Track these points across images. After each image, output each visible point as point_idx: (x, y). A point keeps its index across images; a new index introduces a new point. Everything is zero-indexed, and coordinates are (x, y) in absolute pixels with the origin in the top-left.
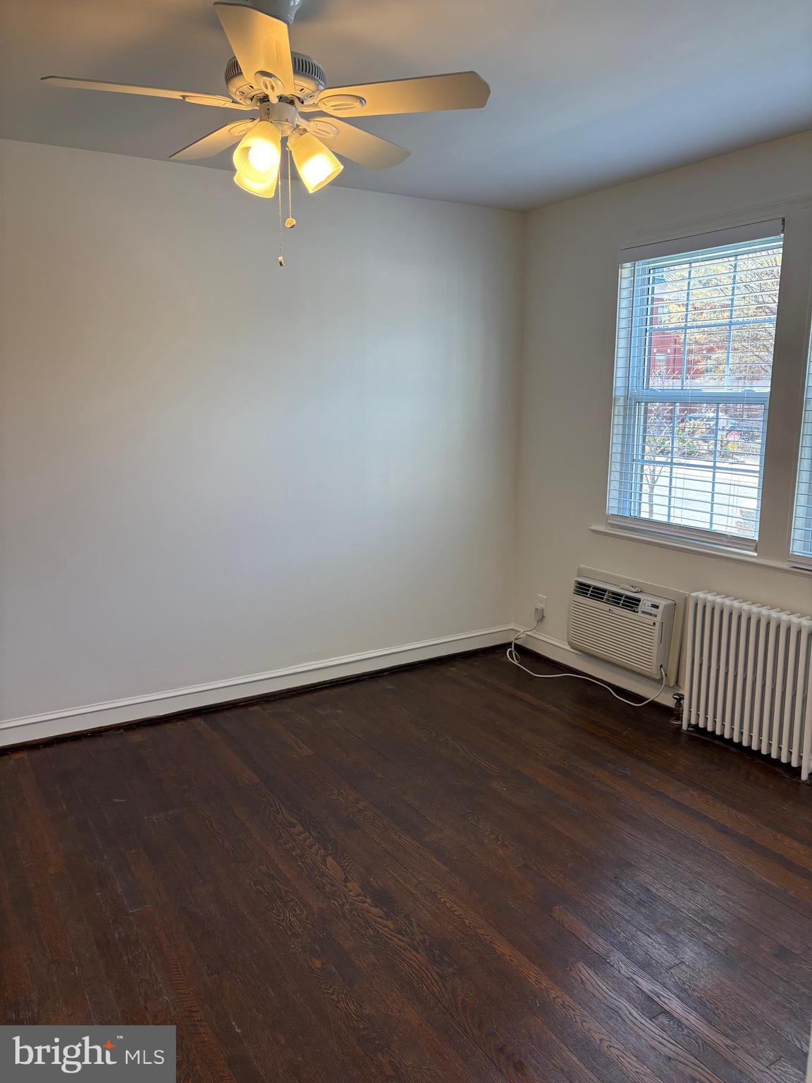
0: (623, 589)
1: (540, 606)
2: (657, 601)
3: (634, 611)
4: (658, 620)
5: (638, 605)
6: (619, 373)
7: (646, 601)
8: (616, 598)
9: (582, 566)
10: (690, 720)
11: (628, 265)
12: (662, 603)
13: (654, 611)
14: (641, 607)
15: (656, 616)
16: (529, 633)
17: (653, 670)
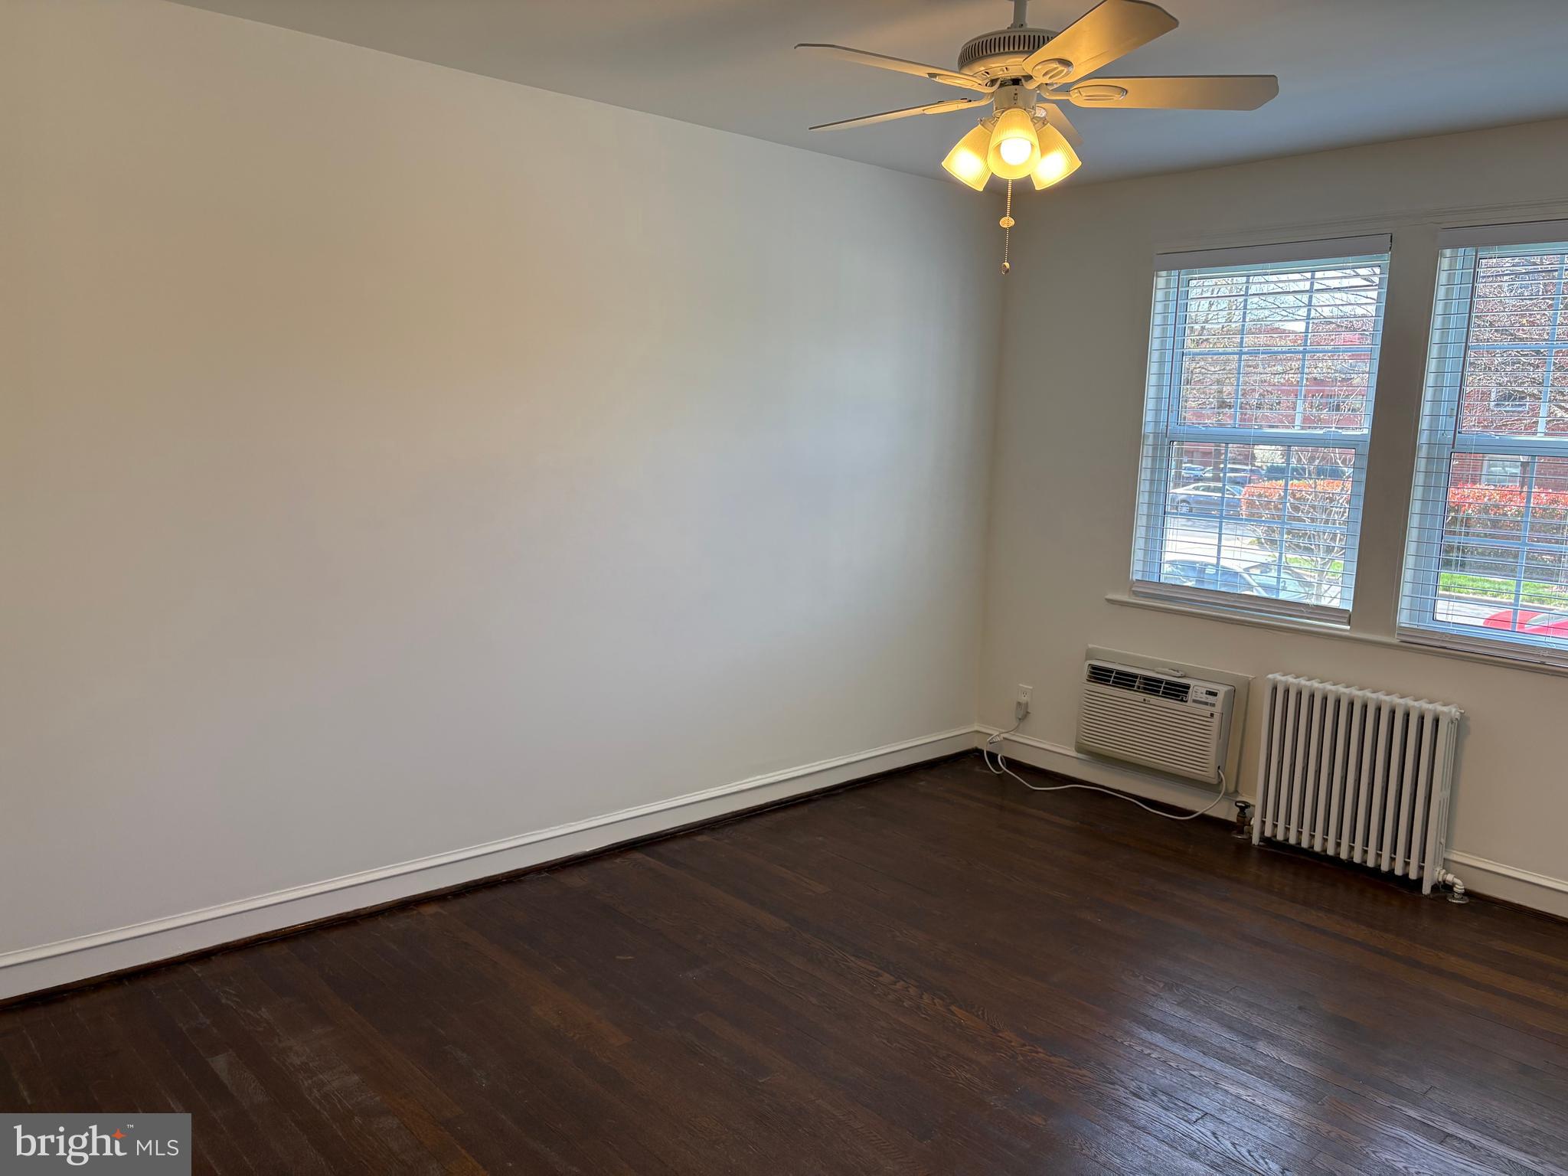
0: (1158, 673)
1: (1023, 699)
2: (1213, 687)
3: (1182, 700)
4: (1217, 710)
5: (1187, 693)
6: (1150, 404)
7: (1198, 689)
8: (1152, 686)
9: (1090, 646)
10: (1262, 832)
11: (1164, 273)
12: (1222, 690)
13: (1211, 699)
14: (1192, 695)
15: (1213, 705)
16: (1006, 735)
17: (1209, 773)
